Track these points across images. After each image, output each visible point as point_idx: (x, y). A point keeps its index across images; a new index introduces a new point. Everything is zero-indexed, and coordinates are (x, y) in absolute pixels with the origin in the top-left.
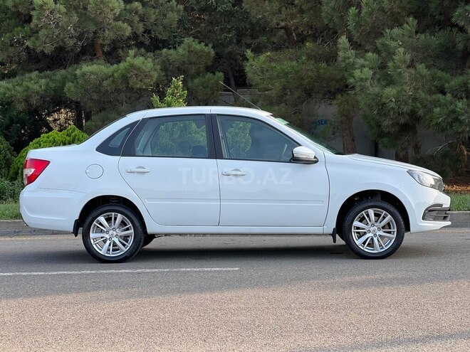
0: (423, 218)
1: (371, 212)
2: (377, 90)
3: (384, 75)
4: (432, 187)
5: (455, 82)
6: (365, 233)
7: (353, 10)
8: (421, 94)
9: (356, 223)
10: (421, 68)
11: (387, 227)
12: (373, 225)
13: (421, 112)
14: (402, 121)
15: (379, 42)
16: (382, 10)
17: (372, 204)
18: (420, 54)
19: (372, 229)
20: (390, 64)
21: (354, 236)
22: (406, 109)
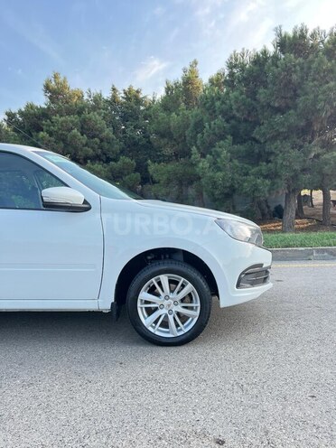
0: (238, 286)
1: (164, 279)
2: (211, 174)
3: (216, 166)
4: (249, 240)
5: (255, 170)
6: (156, 309)
7: (199, 135)
8: (237, 176)
9: (144, 295)
10: (236, 162)
11: (188, 299)
12: (167, 298)
13: (236, 186)
14: (226, 191)
15: (213, 149)
16: (214, 134)
17: (165, 267)
18: (235, 155)
19: (166, 303)
20: (219, 160)
21: (142, 314)
22: (228, 184)
